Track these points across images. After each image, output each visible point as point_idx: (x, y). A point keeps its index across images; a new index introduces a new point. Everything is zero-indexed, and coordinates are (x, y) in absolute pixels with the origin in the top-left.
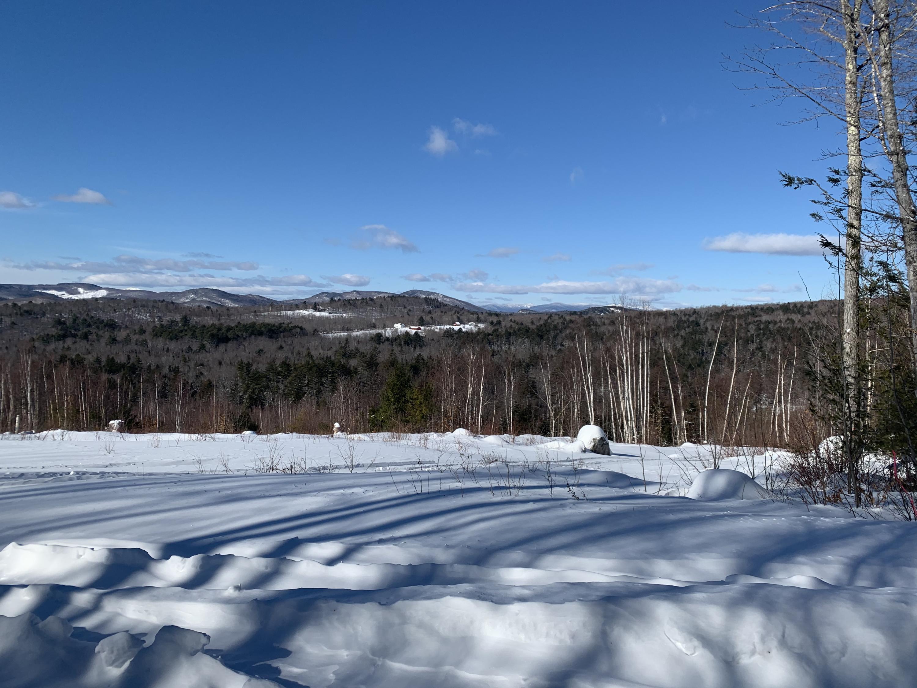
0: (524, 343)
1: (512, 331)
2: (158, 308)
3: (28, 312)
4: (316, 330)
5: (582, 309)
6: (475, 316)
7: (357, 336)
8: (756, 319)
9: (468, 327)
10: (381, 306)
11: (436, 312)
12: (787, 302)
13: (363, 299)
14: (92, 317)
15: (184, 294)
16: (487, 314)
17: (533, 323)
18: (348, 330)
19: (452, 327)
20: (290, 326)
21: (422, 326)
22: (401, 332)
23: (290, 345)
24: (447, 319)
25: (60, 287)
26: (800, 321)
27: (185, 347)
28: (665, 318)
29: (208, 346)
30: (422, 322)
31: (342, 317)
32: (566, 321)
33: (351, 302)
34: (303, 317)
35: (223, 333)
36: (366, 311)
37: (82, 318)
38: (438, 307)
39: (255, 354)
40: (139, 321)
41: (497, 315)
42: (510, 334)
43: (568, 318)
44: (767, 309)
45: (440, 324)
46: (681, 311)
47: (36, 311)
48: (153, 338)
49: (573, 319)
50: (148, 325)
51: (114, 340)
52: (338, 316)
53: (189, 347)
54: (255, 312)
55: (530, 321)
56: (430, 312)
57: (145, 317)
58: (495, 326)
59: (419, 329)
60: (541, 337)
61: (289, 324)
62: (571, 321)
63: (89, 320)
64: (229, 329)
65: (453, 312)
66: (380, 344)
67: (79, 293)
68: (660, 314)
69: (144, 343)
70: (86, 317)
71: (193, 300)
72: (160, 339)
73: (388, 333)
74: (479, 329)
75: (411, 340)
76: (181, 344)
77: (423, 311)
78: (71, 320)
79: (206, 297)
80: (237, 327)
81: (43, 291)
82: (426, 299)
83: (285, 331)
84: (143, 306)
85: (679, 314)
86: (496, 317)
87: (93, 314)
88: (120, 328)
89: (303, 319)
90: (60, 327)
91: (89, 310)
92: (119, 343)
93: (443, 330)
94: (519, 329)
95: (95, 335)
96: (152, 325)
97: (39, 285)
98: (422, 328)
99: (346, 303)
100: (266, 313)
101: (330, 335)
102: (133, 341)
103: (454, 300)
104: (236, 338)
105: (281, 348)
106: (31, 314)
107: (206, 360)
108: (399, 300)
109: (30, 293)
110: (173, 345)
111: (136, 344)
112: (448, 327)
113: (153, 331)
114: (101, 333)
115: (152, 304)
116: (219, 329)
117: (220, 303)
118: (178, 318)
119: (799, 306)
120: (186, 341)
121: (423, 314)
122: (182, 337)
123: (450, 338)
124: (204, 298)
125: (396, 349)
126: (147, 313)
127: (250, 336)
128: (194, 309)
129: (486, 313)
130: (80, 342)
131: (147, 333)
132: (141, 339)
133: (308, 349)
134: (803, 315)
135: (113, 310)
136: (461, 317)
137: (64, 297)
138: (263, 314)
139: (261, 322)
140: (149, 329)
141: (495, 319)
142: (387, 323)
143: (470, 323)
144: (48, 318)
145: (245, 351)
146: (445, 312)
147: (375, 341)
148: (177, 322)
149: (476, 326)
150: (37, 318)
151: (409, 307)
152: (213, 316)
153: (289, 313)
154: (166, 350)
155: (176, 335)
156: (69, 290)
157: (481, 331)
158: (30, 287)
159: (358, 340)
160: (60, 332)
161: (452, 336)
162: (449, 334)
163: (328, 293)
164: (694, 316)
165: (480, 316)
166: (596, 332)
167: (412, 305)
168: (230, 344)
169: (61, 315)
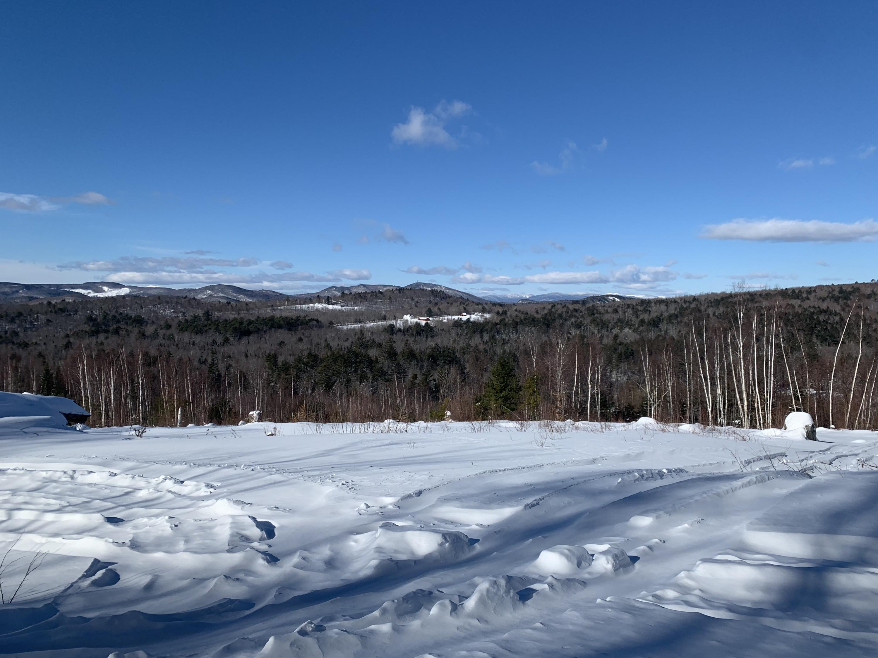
0: (531, 332)
1: (518, 320)
2: (181, 304)
3: (62, 310)
4: (331, 323)
5: (582, 298)
6: (480, 307)
7: (370, 327)
8: (756, 305)
9: (474, 317)
10: (390, 298)
11: (442, 303)
12: (784, 288)
13: (372, 292)
14: (121, 314)
15: (202, 290)
16: (491, 305)
17: (537, 312)
18: (360, 322)
19: (460, 317)
20: (307, 319)
21: (430, 317)
22: (411, 322)
23: (308, 337)
24: (454, 310)
25: (87, 286)
26: (800, 306)
27: (210, 340)
28: (667, 305)
29: (231, 339)
30: (430, 313)
31: (353, 309)
32: (569, 309)
33: (362, 295)
34: (318, 310)
35: (245, 327)
36: (376, 304)
37: (111, 314)
38: (443, 298)
39: (277, 346)
40: (163, 316)
41: (501, 305)
42: (517, 323)
43: (571, 307)
44: (766, 295)
45: (448, 315)
46: (681, 299)
47: (69, 309)
48: (179, 333)
49: (577, 308)
50: (173, 320)
51: (143, 335)
52: (350, 309)
53: (214, 340)
54: (272, 306)
55: (533, 310)
56: (436, 304)
57: (169, 312)
58: (501, 315)
59: (428, 319)
60: (548, 326)
61: (305, 317)
62: (576, 310)
63: (118, 317)
64: (250, 322)
65: (459, 303)
66: (393, 335)
67: (104, 291)
68: (660, 302)
69: (171, 337)
70: (115, 314)
71: (211, 296)
72: (186, 334)
73: (399, 324)
74: (486, 319)
75: (423, 331)
76: (206, 338)
77: (430, 302)
78: (102, 317)
79: (222, 293)
80: (257, 321)
81: (71, 290)
82: (432, 291)
83: (302, 323)
84: (167, 302)
85: (679, 301)
86: (501, 308)
87: (121, 310)
88: (147, 323)
89: (317, 312)
90: (91, 324)
91: (118, 308)
92: (148, 337)
93: (451, 320)
94: (525, 319)
95: (124, 330)
96: (176, 321)
97: (67, 284)
98: (431, 319)
99: (357, 296)
100: (282, 307)
101: (345, 327)
102: (161, 335)
103: (456, 292)
104: (258, 331)
105: (301, 340)
106: (64, 312)
107: (232, 352)
108: (407, 292)
109: (59, 291)
110: (198, 339)
111: (164, 338)
112: (456, 317)
113: (179, 326)
114: (129, 328)
115: (175, 300)
116: (241, 323)
117: (235, 299)
118: (200, 313)
119: (797, 291)
120: (211, 335)
121: (430, 306)
122: (206, 331)
123: (459, 328)
124: (220, 294)
125: (411, 340)
126: (172, 309)
127: (270, 329)
128: (215, 305)
129: (491, 303)
130: (111, 336)
131: (173, 328)
132: (168, 334)
133: (326, 340)
134: (803, 300)
135: (139, 306)
136: (467, 308)
137: (90, 295)
138: (279, 308)
139: (278, 316)
140: (174, 324)
141: (501, 310)
142: (397, 315)
143: (476, 314)
144: (80, 315)
145: (266, 343)
146: (452, 304)
147: (387, 332)
148: (200, 317)
149: (482, 316)
150: (70, 315)
151: (416, 299)
152: (233, 311)
153: (304, 306)
154: (191, 343)
155: (201, 329)
156: (95, 288)
157: (488, 321)
158: (58, 286)
159: (372, 331)
160: (93, 329)
161: (461, 326)
162: (458, 324)
163: (336, 287)
164: (695, 303)
165: (486, 306)
166: (602, 320)
167: (420, 297)
168: (251, 337)
169: (92, 312)
